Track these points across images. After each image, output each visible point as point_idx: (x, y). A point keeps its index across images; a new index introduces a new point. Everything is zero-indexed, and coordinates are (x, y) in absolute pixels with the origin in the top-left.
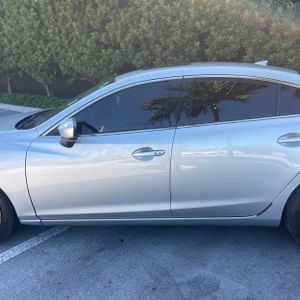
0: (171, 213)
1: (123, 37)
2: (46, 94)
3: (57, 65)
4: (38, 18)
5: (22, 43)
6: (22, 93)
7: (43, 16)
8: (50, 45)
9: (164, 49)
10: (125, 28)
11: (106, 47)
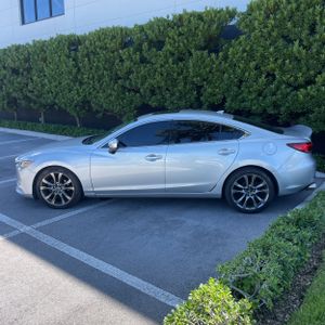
0: (165, 190)
1: (142, 84)
2: (76, 125)
3: (89, 102)
4: (76, 66)
5: (60, 83)
6: (54, 123)
7: (80, 65)
8: (84, 87)
9: (172, 95)
10: (145, 78)
11: (129, 91)
